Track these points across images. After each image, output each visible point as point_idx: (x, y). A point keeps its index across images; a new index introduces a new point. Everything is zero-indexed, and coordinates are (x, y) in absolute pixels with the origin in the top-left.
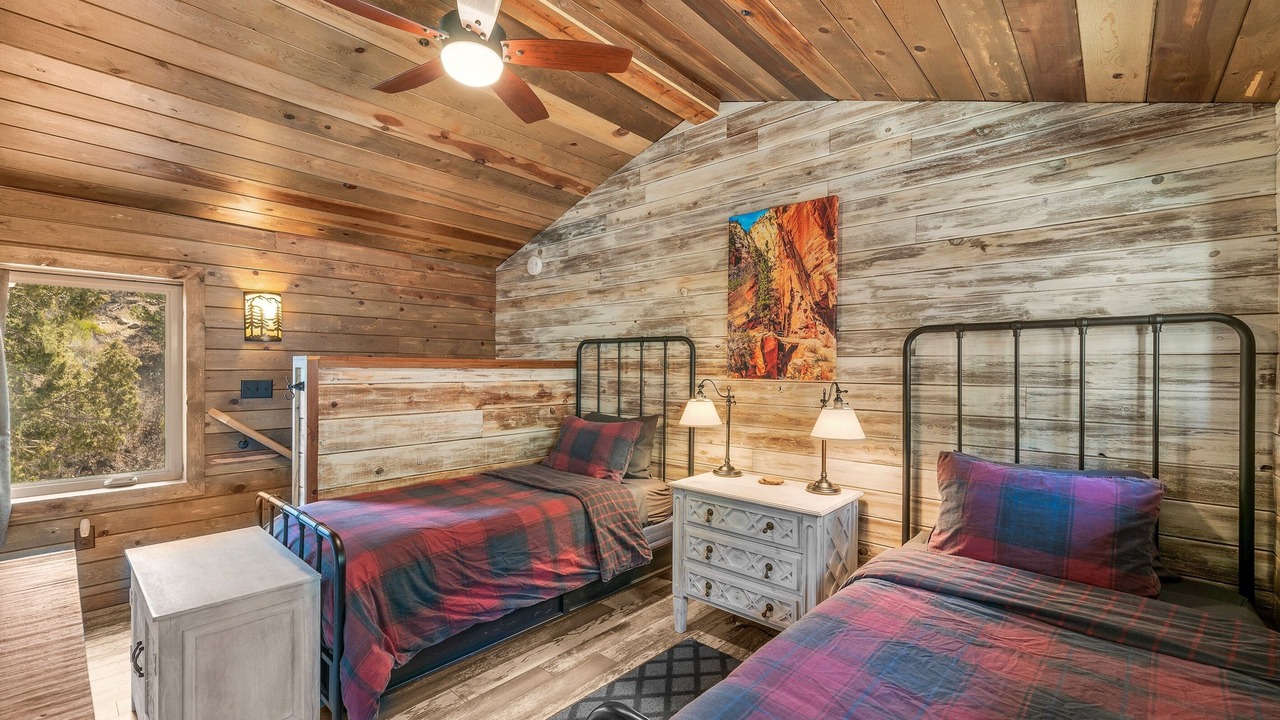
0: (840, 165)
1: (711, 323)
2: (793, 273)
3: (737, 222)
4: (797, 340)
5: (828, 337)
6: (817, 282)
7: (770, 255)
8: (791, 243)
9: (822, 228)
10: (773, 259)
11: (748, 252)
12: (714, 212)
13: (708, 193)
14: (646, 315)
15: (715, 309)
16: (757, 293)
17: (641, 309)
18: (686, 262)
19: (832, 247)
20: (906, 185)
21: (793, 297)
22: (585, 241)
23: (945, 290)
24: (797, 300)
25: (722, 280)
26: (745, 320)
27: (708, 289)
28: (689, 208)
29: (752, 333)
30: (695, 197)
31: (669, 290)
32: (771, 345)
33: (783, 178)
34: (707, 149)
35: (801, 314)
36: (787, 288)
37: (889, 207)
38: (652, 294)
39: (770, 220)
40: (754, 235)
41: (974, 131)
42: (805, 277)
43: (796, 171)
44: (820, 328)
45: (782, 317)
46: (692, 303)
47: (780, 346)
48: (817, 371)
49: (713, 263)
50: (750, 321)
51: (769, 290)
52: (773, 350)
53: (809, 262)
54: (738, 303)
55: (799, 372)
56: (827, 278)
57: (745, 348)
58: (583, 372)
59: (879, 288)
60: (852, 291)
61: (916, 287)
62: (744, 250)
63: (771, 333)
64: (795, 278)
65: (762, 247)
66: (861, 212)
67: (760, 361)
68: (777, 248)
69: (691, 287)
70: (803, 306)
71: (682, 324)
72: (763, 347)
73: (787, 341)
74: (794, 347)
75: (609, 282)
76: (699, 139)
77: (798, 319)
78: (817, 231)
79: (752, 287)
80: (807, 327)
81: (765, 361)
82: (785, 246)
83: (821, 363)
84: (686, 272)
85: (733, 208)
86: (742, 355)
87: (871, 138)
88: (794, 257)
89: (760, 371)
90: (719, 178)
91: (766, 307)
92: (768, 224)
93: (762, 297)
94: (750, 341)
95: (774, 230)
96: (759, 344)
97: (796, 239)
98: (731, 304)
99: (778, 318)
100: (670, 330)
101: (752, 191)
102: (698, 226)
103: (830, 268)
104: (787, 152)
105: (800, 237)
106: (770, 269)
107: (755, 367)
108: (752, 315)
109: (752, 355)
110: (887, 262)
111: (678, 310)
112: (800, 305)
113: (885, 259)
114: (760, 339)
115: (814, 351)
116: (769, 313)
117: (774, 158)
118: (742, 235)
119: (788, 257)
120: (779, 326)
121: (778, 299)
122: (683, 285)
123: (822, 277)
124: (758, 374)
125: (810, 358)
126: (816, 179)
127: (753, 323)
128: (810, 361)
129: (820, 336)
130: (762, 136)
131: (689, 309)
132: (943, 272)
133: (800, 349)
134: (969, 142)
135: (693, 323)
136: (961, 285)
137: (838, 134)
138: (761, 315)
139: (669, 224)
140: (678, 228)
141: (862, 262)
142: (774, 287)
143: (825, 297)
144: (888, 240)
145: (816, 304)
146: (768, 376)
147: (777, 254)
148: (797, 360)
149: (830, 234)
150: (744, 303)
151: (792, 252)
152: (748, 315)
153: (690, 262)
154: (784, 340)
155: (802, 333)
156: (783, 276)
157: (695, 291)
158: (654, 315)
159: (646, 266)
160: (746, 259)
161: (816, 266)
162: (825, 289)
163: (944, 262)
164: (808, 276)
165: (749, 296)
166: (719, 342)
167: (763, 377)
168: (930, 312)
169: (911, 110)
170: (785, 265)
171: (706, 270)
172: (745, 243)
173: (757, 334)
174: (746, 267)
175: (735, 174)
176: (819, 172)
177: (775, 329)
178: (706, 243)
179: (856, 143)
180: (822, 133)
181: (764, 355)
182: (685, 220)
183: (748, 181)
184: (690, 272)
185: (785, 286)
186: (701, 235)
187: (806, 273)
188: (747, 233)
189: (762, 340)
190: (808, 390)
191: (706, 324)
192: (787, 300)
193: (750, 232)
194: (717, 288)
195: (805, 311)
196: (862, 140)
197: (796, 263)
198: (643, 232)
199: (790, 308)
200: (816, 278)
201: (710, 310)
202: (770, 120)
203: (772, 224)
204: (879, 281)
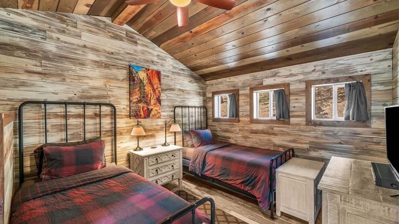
0: (160, 64)
1: (121, 100)
2: (151, 89)
3: (133, 67)
4: (152, 108)
5: (160, 107)
6: (157, 92)
7: (144, 82)
8: (150, 80)
9: (158, 79)
10: (145, 83)
11: (137, 79)
12: (121, 60)
13: (118, 52)
14: (84, 92)
15: (122, 95)
16: (140, 92)
17: (80, 89)
18: (108, 74)
19: (160, 84)
20: (172, 75)
21: (151, 95)
22: (20, 38)
23: (178, 99)
24: (152, 96)
25: (126, 85)
26: (137, 100)
27: (119, 87)
28: (109, 54)
29: (139, 105)
30: (113, 51)
31: (99, 83)
32: (145, 108)
33: (146, 60)
34: (117, 35)
35: (154, 101)
36: (150, 93)
37: (169, 78)
38: (88, 83)
39: (144, 71)
40: (139, 74)
41: (182, 69)
42: (154, 90)
43: (149, 60)
44: (158, 105)
45: (148, 101)
46: (112, 91)
47: (148, 109)
48: (158, 116)
49: (121, 78)
50: (138, 101)
51: (144, 92)
52: (146, 110)
53: (155, 87)
54: (134, 94)
55: (153, 116)
56: (159, 92)
57: (137, 109)
58: (24, 121)
59: (168, 96)
60: (163, 96)
61: (174, 97)
62: (136, 78)
63: (145, 105)
64: (151, 90)
65: (142, 79)
66: (164, 77)
67: (142, 113)
68: (146, 80)
69: (110, 85)
70: (154, 98)
71: (107, 99)
72: (143, 109)
73: (150, 107)
74: (152, 109)
75: (50, 70)
76: (114, 29)
77: (153, 102)
78: (157, 79)
79: (139, 90)
80: (155, 104)
81: (144, 113)
82: (149, 80)
83: (158, 114)
84: (108, 78)
85: (129, 62)
86: (136, 111)
87: (166, 61)
88: (151, 84)
89: (142, 116)
90: (123, 49)
91: (143, 97)
92: (144, 72)
93: (142, 94)
94: (139, 107)
95: (146, 75)
96: (142, 108)
97: (152, 79)
98: (130, 94)
99: (147, 101)
100: (100, 101)
101: (136, 59)
102: (114, 62)
103: (160, 89)
104: (146, 53)
105: (153, 79)
106: (144, 86)
107: (141, 115)
108: (139, 99)
109: (140, 112)
110: (169, 91)
111: (104, 93)
112: (153, 98)
113: (169, 90)
114: (142, 107)
115: (157, 111)
116: (144, 99)
117: (143, 52)
118: (135, 72)
119: (150, 84)
120: (148, 103)
121: (147, 95)
122: (107, 83)
123: (158, 91)
124: (142, 117)
125: (156, 112)
126: (154, 64)
127: (139, 101)
128: (156, 113)
129: (158, 107)
130: (139, 44)
131: (109, 93)
132: (178, 95)
133: (153, 110)
134: (181, 71)
135: (112, 99)
136: (181, 98)
137: (159, 56)
138: (142, 99)
139: (98, 56)
140: (103, 59)
141: (165, 89)
142: (146, 91)
143: (159, 97)
144: (169, 86)
145: (157, 98)
146: (145, 118)
147: (146, 82)
148: (153, 113)
149: (160, 81)
150: (136, 95)
151: (151, 83)
152: (138, 99)
153: (110, 74)
154: (149, 107)
155: (154, 106)
156: (148, 89)
157: (113, 86)
158: (89, 93)
159: (82, 69)
160: (137, 81)
161: (157, 88)
162: (159, 95)
163: (178, 93)
164: (155, 90)
165: (138, 93)
166: (125, 107)
167: (143, 118)
168: (176, 103)
169: (173, 59)
170: (149, 86)
171: (118, 80)
172: (136, 75)
173: (141, 105)
174: (137, 83)
175: (130, 50)
176: (155, 63)
177: (146, 104)
178: (118, 70)
179: (163, 60)
180: (156, 53)
181: (143, 111)
182: (107, 57)
183: (134, 55)
184: (110, 79)
185: (149, 92)
186: (115, 66)
187: (154, 89)
188: (137, 73)
189: (143, 107)
190: (153, 121)
191: (119, 100)
192: (150, 96)
193: (138, 73)
194: (123, 88)
195: (154, 100)
196: (164, 60)
197: (152, 86)
198: (81, 53)
199: (150, 98)
200: (157, 91)
201: (120, 95)
202: (141, 40)
203: (145, 73)
204: (168, 95)
